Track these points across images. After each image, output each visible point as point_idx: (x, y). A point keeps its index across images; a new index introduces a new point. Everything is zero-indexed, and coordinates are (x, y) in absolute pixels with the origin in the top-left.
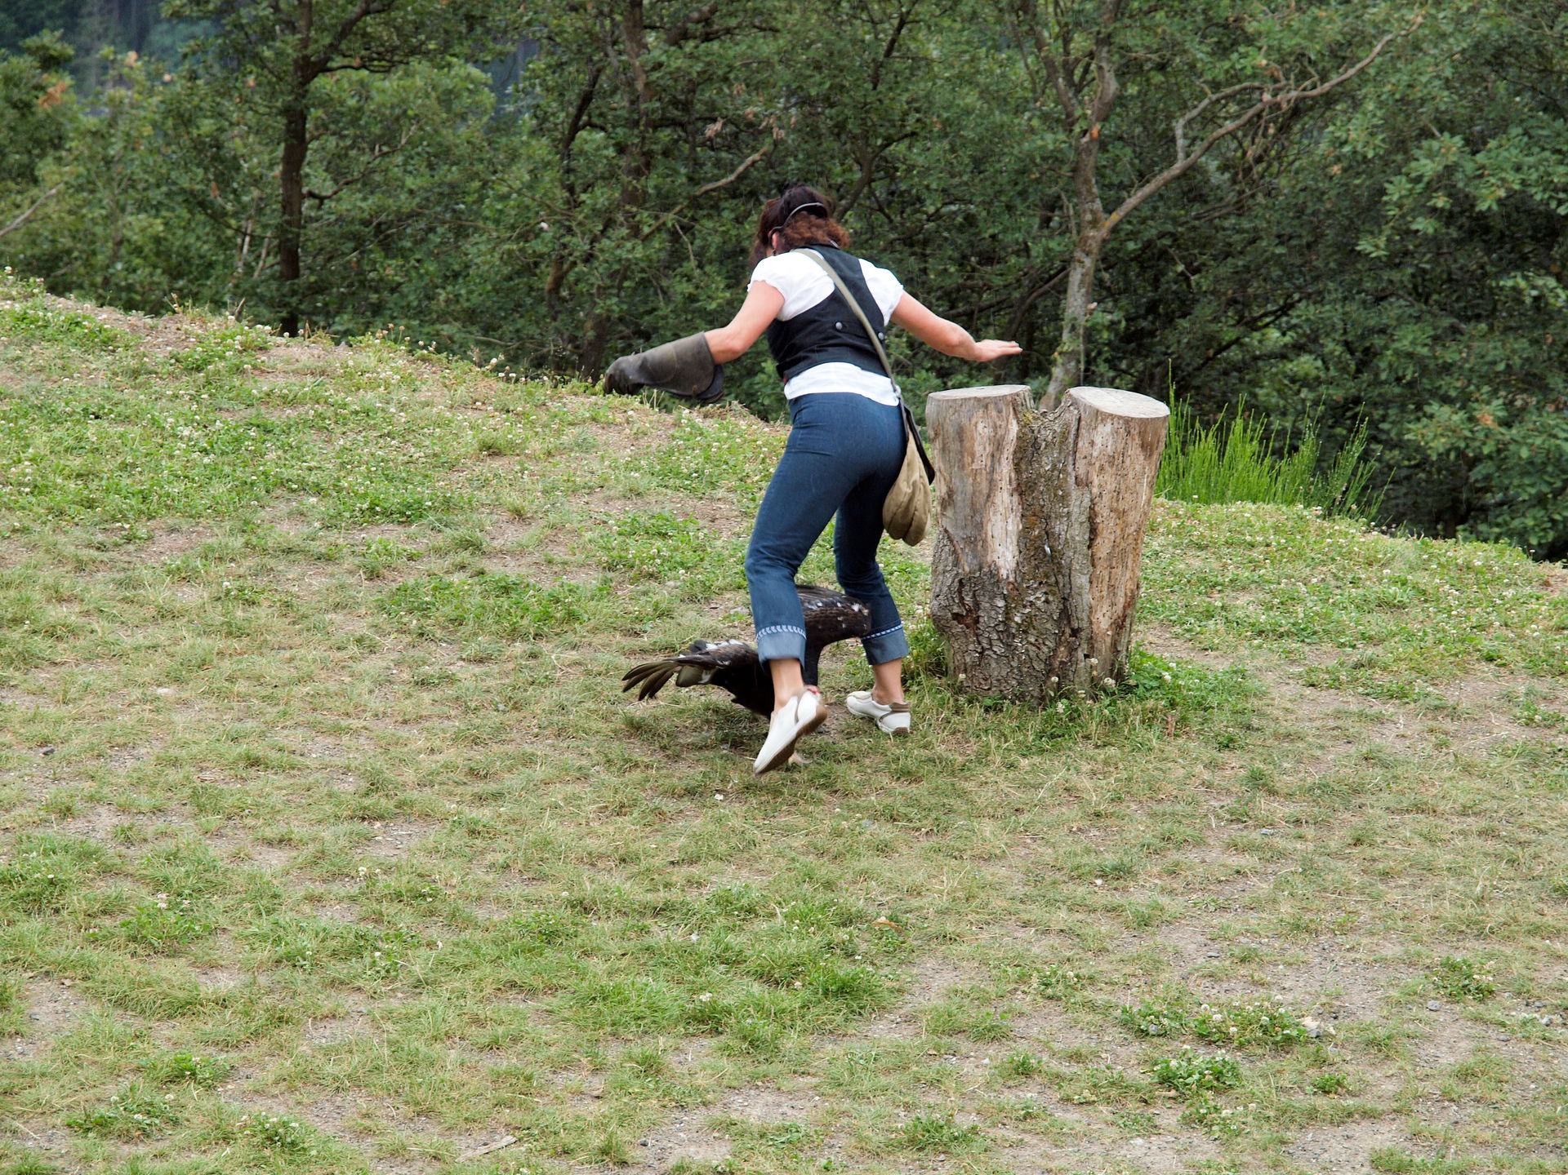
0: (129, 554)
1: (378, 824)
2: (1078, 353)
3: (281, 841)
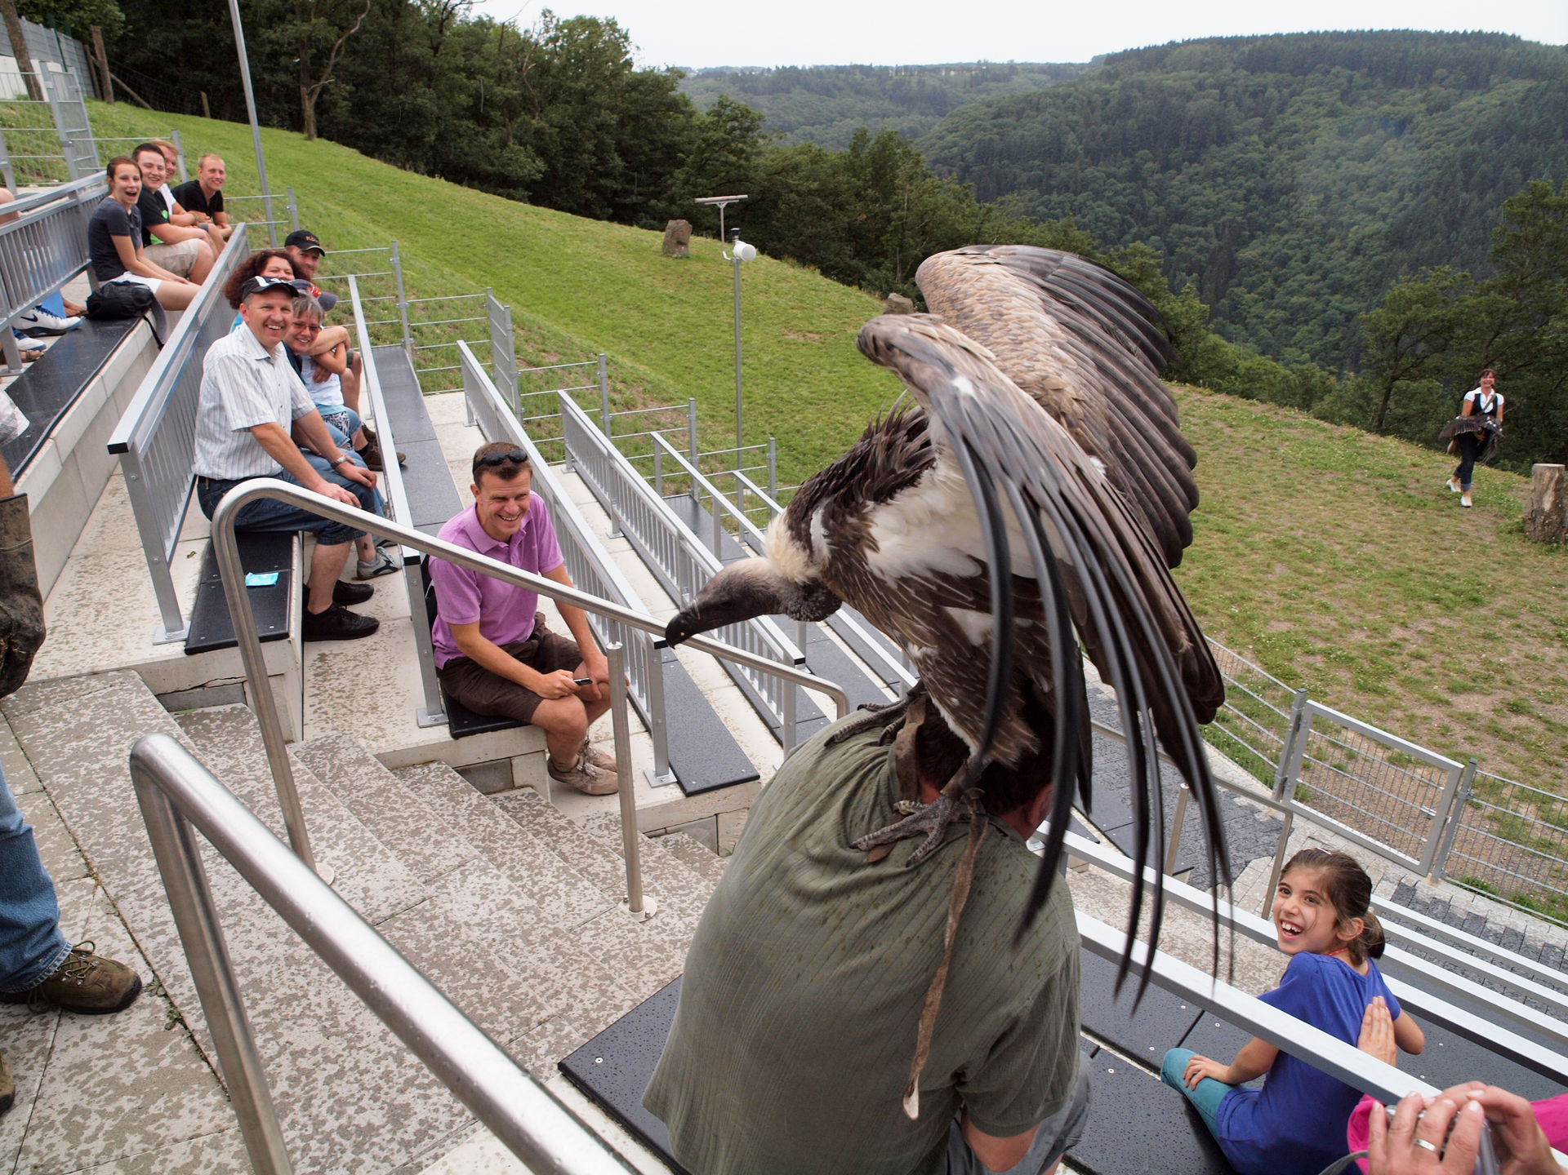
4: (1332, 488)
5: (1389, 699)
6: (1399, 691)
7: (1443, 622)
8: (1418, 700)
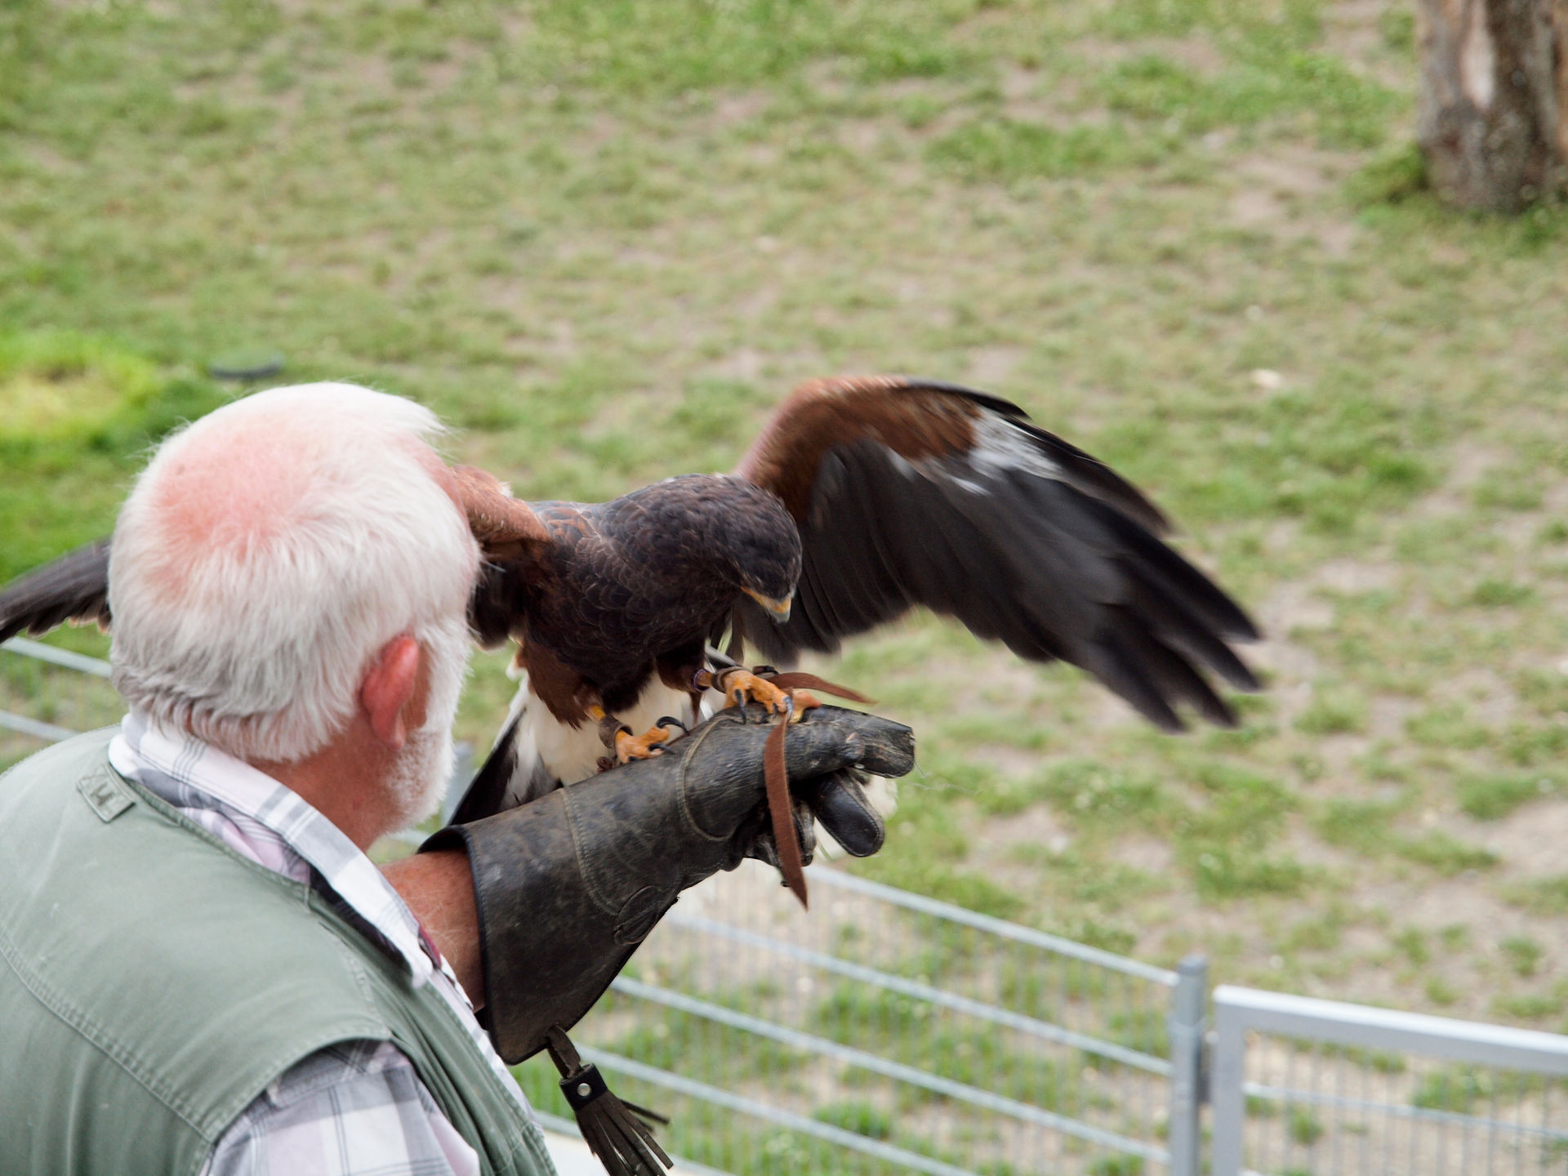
4: (764, 157)
5: (1319, 899)
6: (1333, 862)
7: (1345, 578)
8: (1401, 877)
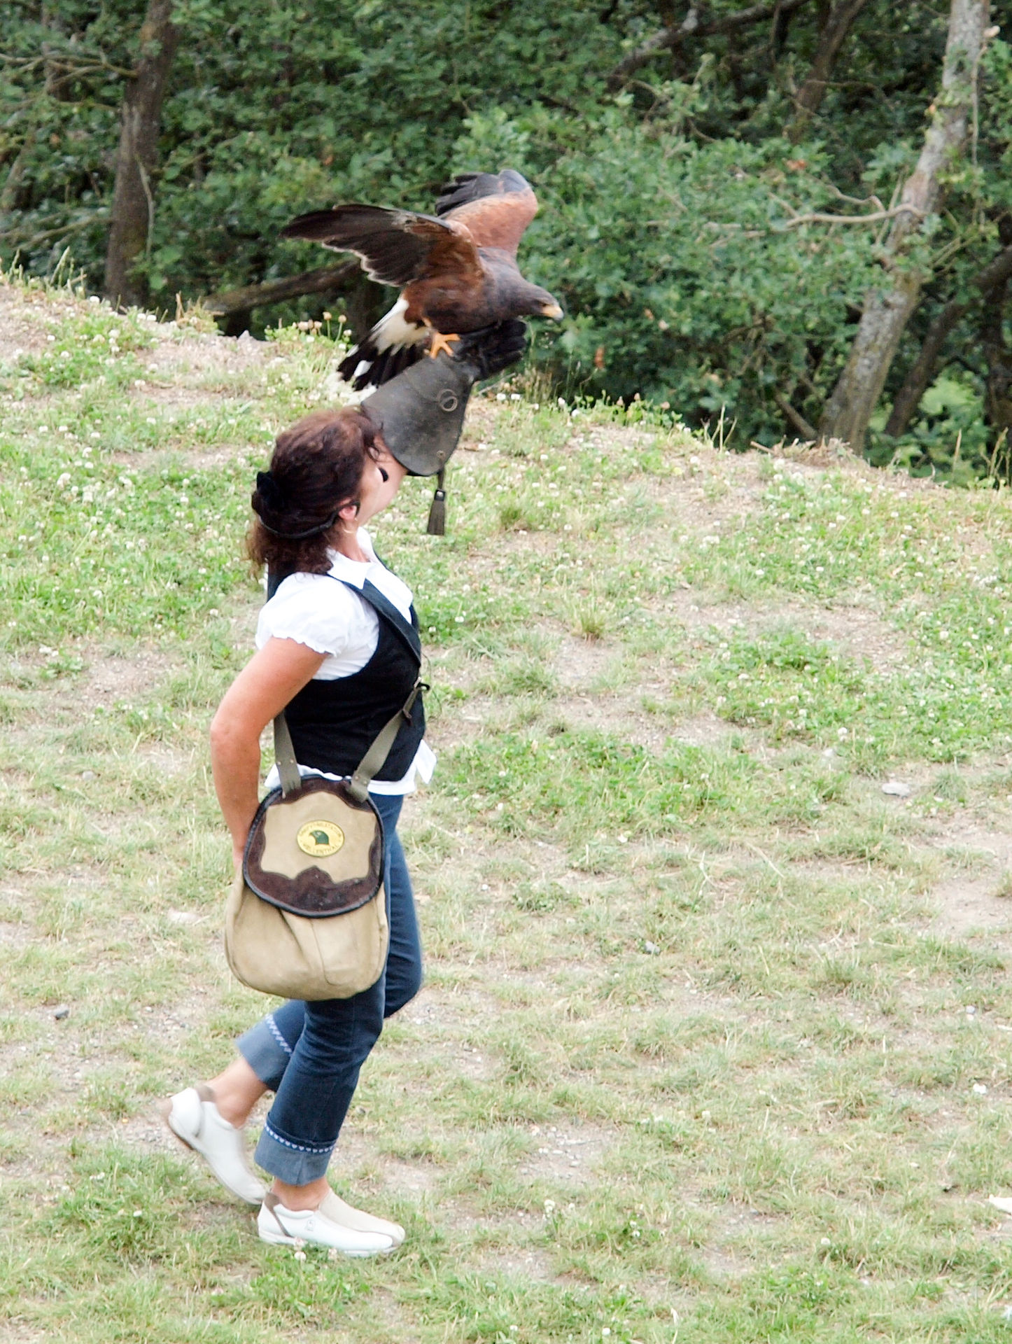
0: (64, 694)
1: (536, 1129)
2: (970, 109)
3: (416, 1155)
